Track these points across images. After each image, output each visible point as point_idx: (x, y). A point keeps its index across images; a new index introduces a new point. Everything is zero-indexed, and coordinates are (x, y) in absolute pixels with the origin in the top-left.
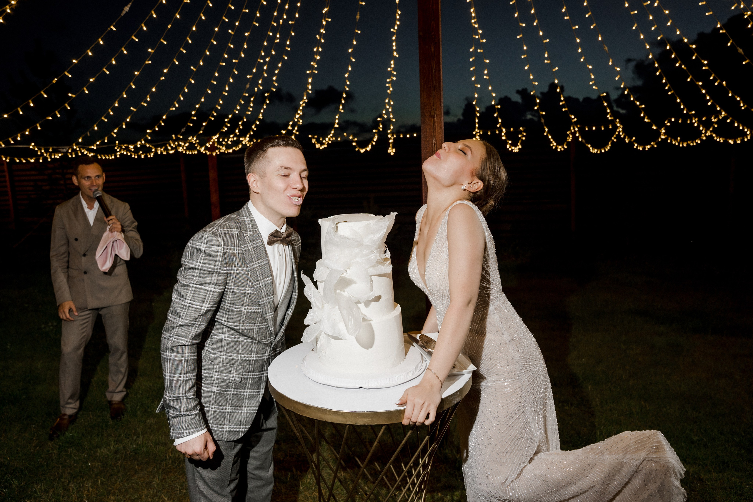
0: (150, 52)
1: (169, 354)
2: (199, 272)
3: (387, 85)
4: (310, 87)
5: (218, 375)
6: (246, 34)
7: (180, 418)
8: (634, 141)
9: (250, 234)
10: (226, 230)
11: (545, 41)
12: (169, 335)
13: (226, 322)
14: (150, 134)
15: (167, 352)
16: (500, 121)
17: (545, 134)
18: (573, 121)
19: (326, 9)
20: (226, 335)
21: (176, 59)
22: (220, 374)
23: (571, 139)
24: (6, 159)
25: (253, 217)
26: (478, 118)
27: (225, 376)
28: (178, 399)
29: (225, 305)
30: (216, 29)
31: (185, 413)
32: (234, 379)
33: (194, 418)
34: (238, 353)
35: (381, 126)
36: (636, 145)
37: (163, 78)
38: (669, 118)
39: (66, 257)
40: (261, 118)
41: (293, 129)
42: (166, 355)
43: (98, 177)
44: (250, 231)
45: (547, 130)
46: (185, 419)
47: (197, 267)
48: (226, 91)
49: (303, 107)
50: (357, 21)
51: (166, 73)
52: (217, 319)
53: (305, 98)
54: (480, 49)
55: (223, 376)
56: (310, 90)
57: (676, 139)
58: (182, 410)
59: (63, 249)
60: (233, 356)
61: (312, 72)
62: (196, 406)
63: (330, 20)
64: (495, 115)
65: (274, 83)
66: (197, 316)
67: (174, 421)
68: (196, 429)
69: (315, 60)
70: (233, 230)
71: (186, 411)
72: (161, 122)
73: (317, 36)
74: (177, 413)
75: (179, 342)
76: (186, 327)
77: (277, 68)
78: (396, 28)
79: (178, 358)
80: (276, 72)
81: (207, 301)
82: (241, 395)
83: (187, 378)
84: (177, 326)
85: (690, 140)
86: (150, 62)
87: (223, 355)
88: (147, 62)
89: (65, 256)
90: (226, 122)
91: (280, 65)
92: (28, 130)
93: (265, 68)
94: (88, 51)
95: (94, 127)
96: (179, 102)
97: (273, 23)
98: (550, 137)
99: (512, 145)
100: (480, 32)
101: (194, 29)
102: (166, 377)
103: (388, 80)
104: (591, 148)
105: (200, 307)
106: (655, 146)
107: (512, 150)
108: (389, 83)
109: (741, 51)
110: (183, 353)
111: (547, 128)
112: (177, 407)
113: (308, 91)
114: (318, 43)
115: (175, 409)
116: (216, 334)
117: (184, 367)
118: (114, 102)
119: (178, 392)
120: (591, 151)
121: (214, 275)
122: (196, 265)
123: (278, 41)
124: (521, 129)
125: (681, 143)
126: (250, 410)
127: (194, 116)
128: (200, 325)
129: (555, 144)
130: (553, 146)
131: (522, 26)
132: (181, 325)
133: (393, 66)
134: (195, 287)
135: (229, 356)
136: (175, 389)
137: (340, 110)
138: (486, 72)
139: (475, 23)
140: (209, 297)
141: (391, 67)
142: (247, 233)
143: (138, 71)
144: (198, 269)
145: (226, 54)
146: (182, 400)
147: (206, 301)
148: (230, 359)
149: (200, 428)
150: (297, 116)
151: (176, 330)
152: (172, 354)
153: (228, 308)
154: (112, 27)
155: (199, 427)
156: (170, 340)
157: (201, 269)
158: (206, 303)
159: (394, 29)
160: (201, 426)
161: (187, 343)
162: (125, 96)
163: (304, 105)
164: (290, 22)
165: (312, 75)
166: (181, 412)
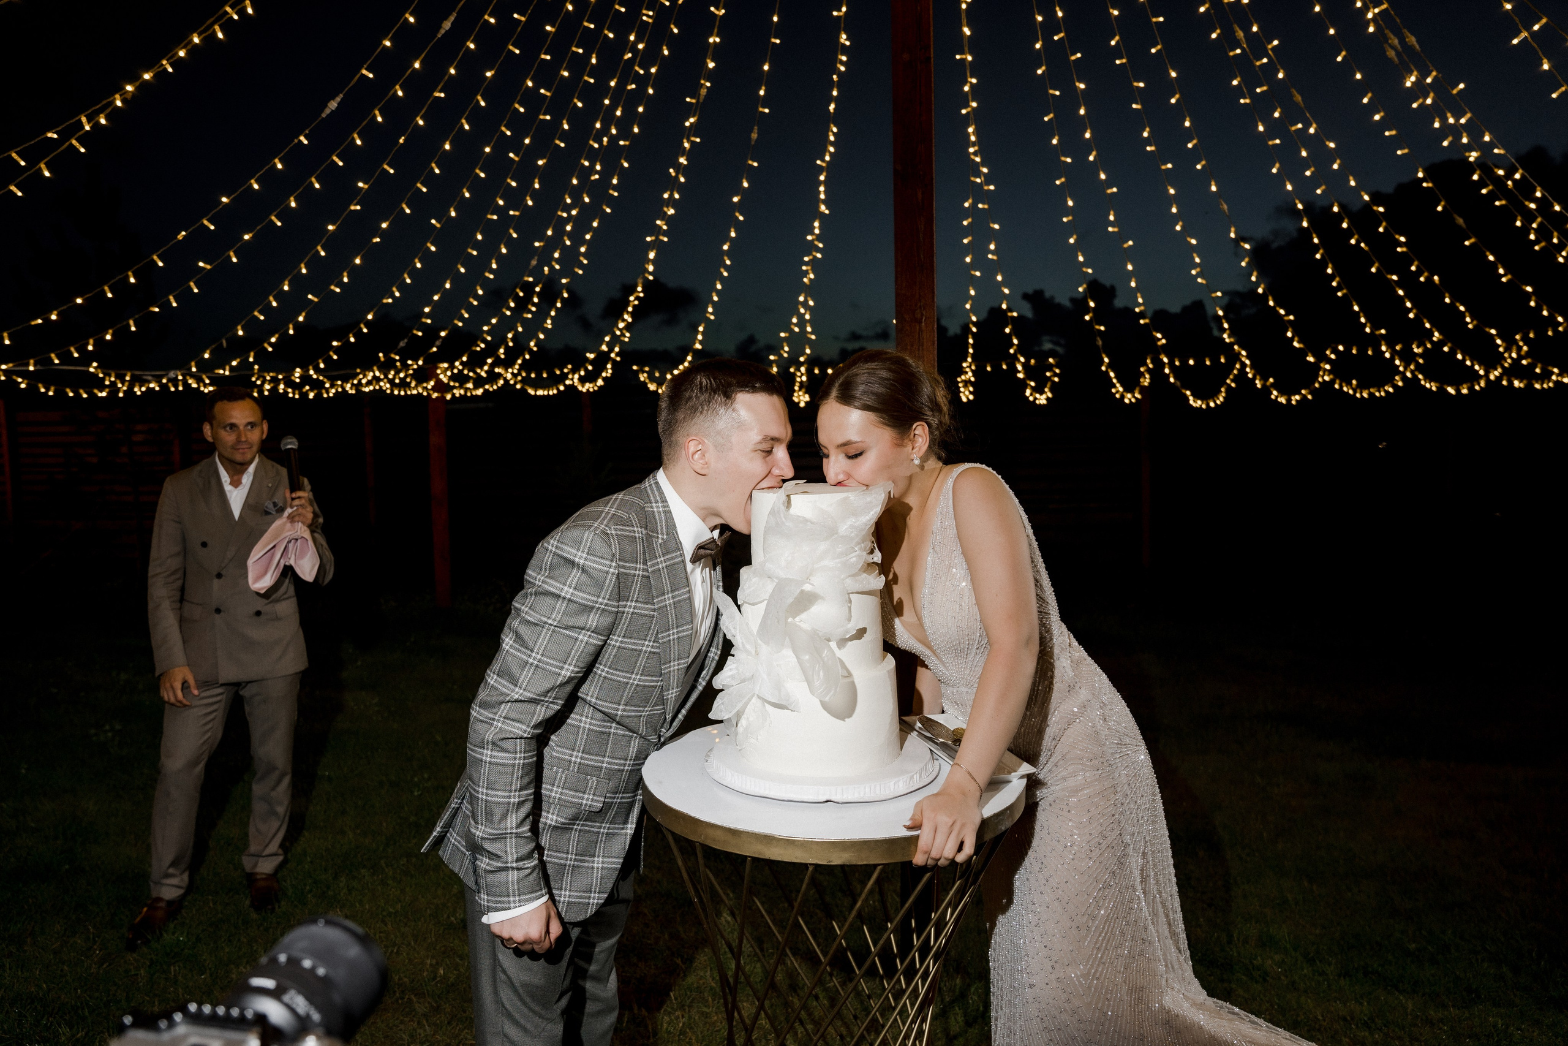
0: (362, 188)
1: (489, 753)
2: (565, 604)
3: (804, 268)
4: (651, 268)
5: (561, 794)
6: (540, 163)
7: (504, 874)
8: (1272, 385)
9: (662, 539)
10: (623, 530)
11: (1109, 191)
12: (491, 716)
13: (594, 700)
14: (337, 350)
15: (483, 748)
16: (1015, 341)
17: (1103, 368)
18: (1159, 343)
19: (692, 120)
20: (589, 720)
21: (406, 204)
22: (565, 791)
23: (1148, 380)
24: (48, 390)
25: (668, 506)
26: (974, 335)
27: (574, 797)
28: (501, 837)
29: (600, 669)
30: (487, 150)
31: (514, 865)
32: (589, 803)
33: (530, 874)
34: (604, 756)
35: (786, 349)
36: (1275, 393)
37: (378, 240)
38: (1333, 345)
39: (178, 579)
40: (550, 326)
41: (611, 350)
42: (482, 754)
43: (252, 427)
44: (662, 534)
45: (1106, 360)
46: (513, 876)
47: (563, 594)
48: (492, 271)
49: (634, 307)
50: (753, 143)
51: (384, 230)
52: (582, 693)
53: (639, 289)
54: (983, 203)
55: (570, 796)
56: (650, 273)
57: (1349, 384)
58: (510, 859)
59: (174, 563)
60: (593, 760)
61: (657, 238)
62: (532, 852)
63: (698, 140)
64: (1007, 330)
65: (582, 258)
66: (550, 686)
67: (491, 878)
68: (532, 895)
69: (664, 217)
70: (636, 529)
71: (517, 860)
72: (362, 326)
73: (671, 170)
74: (499, 865)
75: (511, 732)
76: (525, 705)
77: (590, 229)
78: (827, 158)
79: (507, 762)
80: (588, 237)
81: (572, 659)
82: (593, 832)
83: (522, 799)
84: (508, 702)
85: (1373, 387)
86: (358, 207)
87: (577, 757)
88: (353, 208)
89: (177, 576)
90: (484, 332)
91: (595, 224)
92: (111, 331)
93: (568, 228)
94: (253, 181)
95: (237, 330)
96: (402, 287)
97: (591, 142)
98: (1112, 374)
99: (1035, 390)
100: (985, 170)
101: (447, 147)
102: (480, 796)
103: (806, 259)
104: (1191, 398)
105: (558, 671)
106: (1310, 397)
107: (1036, 399)
108: (806, 264)
109: (1460, 221)
110: (516, 752)
111: (1108, 356)
112: (499, 853)
113: (647, 275)
114: (673, 184)
115: (493, 856)
116: (573, 719)
117: (517, 778)
118: (282, 283)
119: (502, 826)
120: (1191, 402)
121: (592, 614)
122: (562, 590)
123: (597, 177)
124: (1051, 360)
125: (1358, 391)
126: (609, 863)
127: (428, 316)
128: (552, 703)
129: (1121, 389)
130: (1118, 392)
131: (1066, 162)
132: (517, 701)
133: (817, 231)
134: (553, 631)
135: (587, 759)
136: (496, 819)
137: (708, 315)
138: (992, 247)
139: (975, 154)
140: (577, 652)
141: (812, 234)
142: (658, 538)
143: (333, 224)
144: (564, 598)
145: (501, 198)
146: (508, 840)
147: (569, 660)
148: (588, 765)
149: (540, 893)
150: (621, 325)
151: (505, 709)
152: (494, 753)
153: (604, 674)
154: (302, 138)
155: (537, 891)
156: (492, 725)
157: (570, 600)
158: (570, 664)
159: (823, 160)
160: (541, 890)
161: (525, 735)
162: (304, 271)
163: (636, 302)
164: (622, 143)
165: (657, 245)
166: (507, 862)
